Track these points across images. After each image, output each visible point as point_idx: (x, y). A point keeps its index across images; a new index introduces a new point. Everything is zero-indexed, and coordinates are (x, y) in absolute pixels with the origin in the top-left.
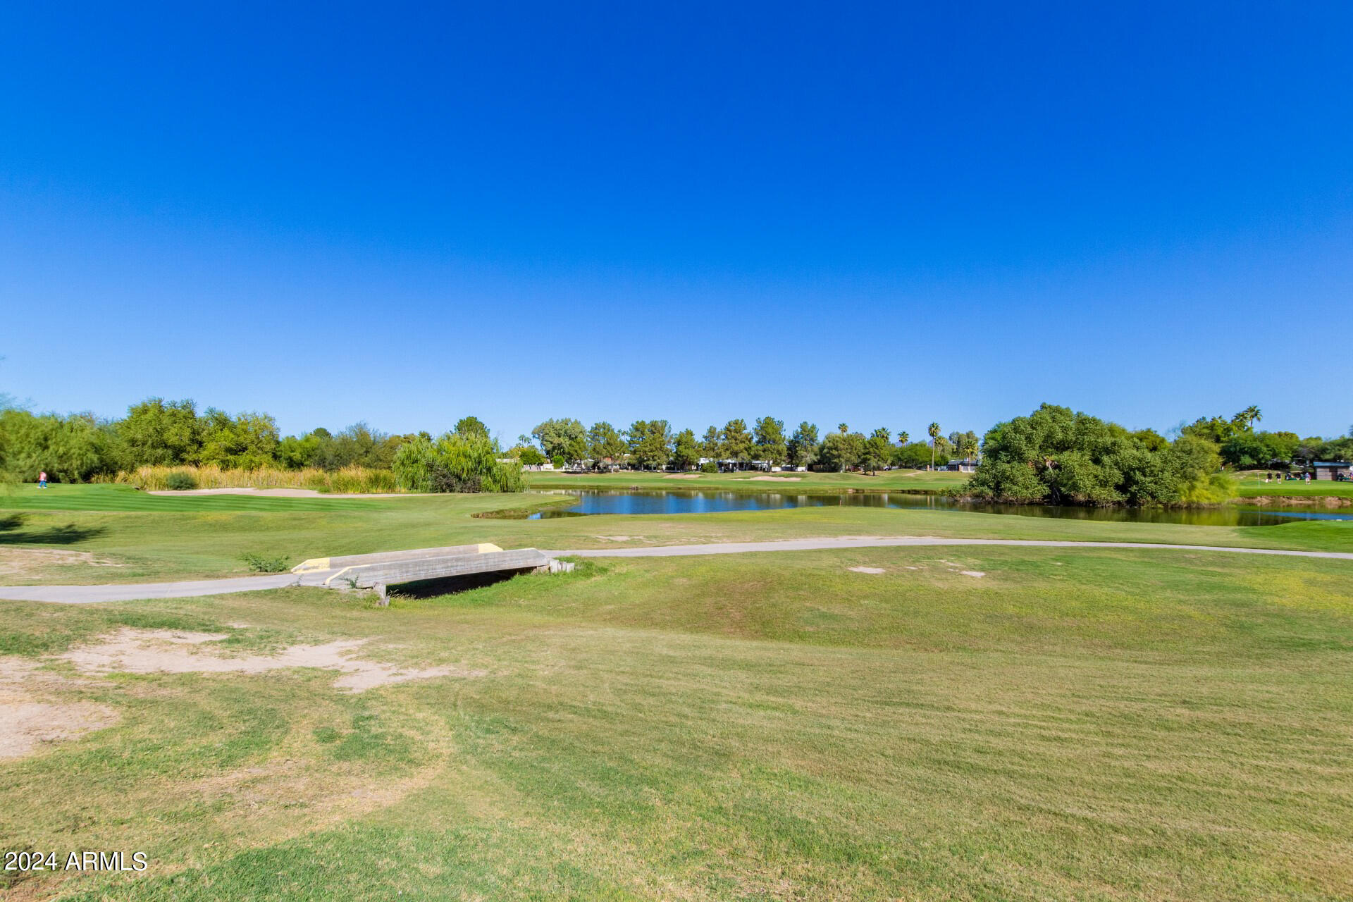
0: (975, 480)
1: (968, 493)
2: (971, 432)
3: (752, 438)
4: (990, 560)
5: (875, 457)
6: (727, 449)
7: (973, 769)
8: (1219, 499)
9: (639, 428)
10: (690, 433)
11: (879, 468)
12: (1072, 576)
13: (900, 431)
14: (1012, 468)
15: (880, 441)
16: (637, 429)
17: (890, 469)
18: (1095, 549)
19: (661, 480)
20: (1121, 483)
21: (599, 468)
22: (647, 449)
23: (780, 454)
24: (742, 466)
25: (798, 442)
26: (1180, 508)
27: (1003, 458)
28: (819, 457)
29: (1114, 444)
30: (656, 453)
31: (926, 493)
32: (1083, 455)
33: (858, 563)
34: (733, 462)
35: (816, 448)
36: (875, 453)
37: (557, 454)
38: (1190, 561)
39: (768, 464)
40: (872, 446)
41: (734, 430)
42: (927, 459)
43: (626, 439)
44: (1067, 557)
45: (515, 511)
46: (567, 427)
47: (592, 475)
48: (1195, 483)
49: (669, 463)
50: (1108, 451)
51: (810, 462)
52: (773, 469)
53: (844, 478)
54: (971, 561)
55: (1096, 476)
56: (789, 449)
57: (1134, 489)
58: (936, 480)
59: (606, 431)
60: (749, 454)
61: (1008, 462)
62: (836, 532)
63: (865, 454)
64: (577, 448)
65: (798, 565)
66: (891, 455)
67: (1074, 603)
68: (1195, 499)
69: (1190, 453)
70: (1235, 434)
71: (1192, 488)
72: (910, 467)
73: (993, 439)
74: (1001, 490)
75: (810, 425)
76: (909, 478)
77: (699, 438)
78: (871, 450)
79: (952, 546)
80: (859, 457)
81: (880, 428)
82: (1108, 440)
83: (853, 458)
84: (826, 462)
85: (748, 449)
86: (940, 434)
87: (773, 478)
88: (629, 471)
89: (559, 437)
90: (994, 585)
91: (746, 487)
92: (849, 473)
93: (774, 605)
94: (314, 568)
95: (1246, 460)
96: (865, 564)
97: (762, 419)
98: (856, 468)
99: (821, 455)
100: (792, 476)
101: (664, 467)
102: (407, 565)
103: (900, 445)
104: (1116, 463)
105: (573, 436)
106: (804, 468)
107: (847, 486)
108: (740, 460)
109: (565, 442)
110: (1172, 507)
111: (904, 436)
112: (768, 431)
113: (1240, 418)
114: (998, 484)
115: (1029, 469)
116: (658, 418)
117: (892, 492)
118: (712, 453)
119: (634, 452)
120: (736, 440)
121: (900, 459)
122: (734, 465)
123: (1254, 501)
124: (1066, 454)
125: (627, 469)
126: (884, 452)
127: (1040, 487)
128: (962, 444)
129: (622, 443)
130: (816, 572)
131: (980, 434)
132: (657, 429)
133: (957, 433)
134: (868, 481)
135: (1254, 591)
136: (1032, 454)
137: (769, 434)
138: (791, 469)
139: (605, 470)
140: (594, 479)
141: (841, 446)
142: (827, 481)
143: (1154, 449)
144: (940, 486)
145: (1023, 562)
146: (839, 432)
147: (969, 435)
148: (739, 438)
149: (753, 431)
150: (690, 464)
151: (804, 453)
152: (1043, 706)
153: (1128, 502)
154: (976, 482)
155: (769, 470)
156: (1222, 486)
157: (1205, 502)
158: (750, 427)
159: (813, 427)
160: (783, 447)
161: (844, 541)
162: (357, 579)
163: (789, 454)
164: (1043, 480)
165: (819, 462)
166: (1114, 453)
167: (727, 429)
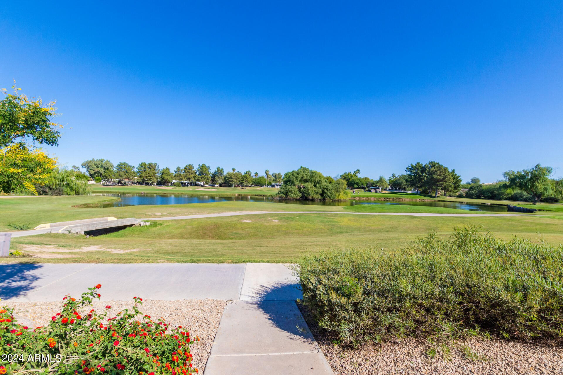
0: (280, 191)
1: (277, 196)
2: (280, 173)
3: (196, 172)
4: (280, 217)
5: (246, 182)
6: (185, 177)
7: (271, 253)
8: (346, 198)
9: (143, 166)
10: (167, 169)
11: (247, 186)
12: (300, 220)
13: (255, 172)
14: (291, 188)
15: (248, 176)
16: (142, 166)
17: (251, 186)
18: (308, 213)
19: (154, 189)
20: (321, 193)
21: (121, 183)
22: (147, 176)
23: (208, 179)
24: (192, 184)
25: (216, 175)
26: (336, 201)
27: (289, 184)
28: (224, 181)
29: (320, 181)
30: (152, 177)
31: (264, 196)
32: (311, 184)
33: (244, 219)
34: (188, 182)
35: (223, 178)
36: (246, 180)
37: (97, 176)
38: (328, 216)
39: (203, 183)
40: (245, 177)
41: (188, 169)
42: (264, 183)
43: (135, 170)
44: (300, 216)
45: (92, 204)
46: (103, 163)
47: (117, 187)
48: (340, 193)
49: (158, 182)
50: (318, 183)
51: (220, 183)
52: (205, 186)
53: (234, 190)
54: (276, 218)
55: (315, 191)
56: (212, 177)
57: (325, 195)
58: (267, 191)
59: (126, 166)
60: (195, 179)
61: (290, 186)
62: (235, 210)
63: (242, 180)
64: (110, 174)
65: (226, 220)
66: (252, 181)
67: (299, 227)
68: (340, 198)
69: (339, 184)
70: (354, 178)
71: (339, 195)
72: (258, 186)
73: (286, 177)
74: (288, 195)
75: (221, 168)
76: (258, 190)
77: (172, 171)
78: (244, 179)
79: (271, 214)
80: (240, 181)
81: (248, 171)
82: (318, 179)
83: (238, 182)
84: (227, 183)
85: (194, 177)
86: (269, 174)
87: (205, 189)
88: (137, 185)
89: (98, 168)
90: (280, 224)
91: (195, 193)
92: (236, 188)
93: (221, 232)
94: (44, 227)
95: (356, 186)
96: (246, 219)
97: (201, 165)
98: (238, 186)
99: (225, 180)
100: (213, 189)
101: (155, 184)
102: (89, 225)
103: (254, 177)
104: (320, 187)
105: (106, 168)
106: (218, 185)
107: (235, 193)
108: (191, 181)
109: (102, 170)
110: (334, 201)
111: (256, 174)
112: (203, 170)
113: (355, 172)
114: (287, 193)
115: (296, 188)
116: (153, 162)
117: (252, 195)
118: (178, 178)
119: (140, 177)
120: (189, 173)
121: (255, 183)
122: (188, 183)
123: (355, 199)
124: (307, 183)
125: (137, 184)
126: (249, 180)
127: (299, 194)
128: (276, 177)
129: (134, 173)
130: (231, 222)
131: (283, 174)
132: (152, 167)
133: (275, 173)
134: (243, 191)
135: (337, 222)
136: (297, 183)
137: (204, 171)
138: (213, 186)
139: (125, 184)
140: (119, 189)
141: (233, 177)
142: (228, 191)
143: (330, 183)
144: (269, 193)
145: (289, 218)
146: (232, 171)
147: (279, 174)
148: (191, 172)
149: (197, 170)
150: (168, 182)
151: (218, 179)
152: (285, 245)
153: (323, 199)
154: (280, 192)
155: (203, 186)
156: (347, 194)
157: (342, 199)
158: (196, 168)
159: (222, 169)
160: (209, 176)
161: (238, 213)
162: (71, 230)
163: (212, 180)
164: (300, 192)
165: (224, 183)
166: (320, 183)
167: (185, 168)
